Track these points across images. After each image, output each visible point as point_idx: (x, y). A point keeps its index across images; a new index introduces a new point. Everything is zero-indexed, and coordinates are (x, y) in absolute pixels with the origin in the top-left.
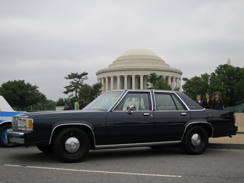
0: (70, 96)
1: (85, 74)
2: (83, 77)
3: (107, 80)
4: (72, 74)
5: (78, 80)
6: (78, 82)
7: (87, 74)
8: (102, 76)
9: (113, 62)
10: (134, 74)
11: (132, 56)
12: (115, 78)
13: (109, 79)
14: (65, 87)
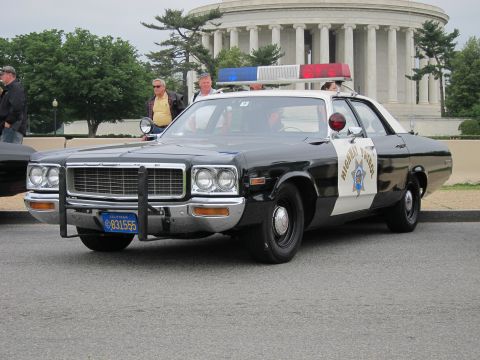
2: (207, 25)
5: (189, 33)
6: (189, 39)
13: (265, 32)
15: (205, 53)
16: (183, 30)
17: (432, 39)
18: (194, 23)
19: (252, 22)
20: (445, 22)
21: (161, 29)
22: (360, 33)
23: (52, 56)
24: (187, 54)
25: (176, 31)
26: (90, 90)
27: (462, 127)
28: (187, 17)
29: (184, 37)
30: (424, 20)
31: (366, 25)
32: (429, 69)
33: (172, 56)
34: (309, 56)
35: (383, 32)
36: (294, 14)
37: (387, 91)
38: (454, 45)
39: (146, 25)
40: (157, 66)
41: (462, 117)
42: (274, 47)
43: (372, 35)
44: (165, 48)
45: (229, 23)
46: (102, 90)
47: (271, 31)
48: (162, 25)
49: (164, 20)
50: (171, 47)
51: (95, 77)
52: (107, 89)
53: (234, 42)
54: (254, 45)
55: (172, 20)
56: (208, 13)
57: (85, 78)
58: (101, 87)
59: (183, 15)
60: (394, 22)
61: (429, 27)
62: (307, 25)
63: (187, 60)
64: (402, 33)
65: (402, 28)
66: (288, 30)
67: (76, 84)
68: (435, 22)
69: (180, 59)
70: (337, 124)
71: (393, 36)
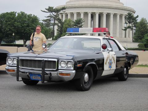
2: (61, 11)
15: (60, 20)
16: (53, 13)
17: (130, 18)
18: (57, 11)
19: (75, 11)
20: (134, 13)
21: (47, 12)
22: (108, 15)
23: (13, 20)
24: (54, 20)
25: (51, 13)
26: (24, 31)
27: (139, 45)
28: (55, 9)
29: (54, 15)
30: (128, 12)
31: (110, 13)
32: (129, 27)
33: (50, 21)
34: (92, 22)
35: (115, 15)
36: (88, 9)
37: (116, 34)
38: (137, 20)
39: (42, 11)
40: (45, 24)
41: (139, 42)
42: (81, 19)
43: (112, 16)
44: (48, 18)
45: (68, 11)
46: (28, 31)
47: (81, 14)
48: (47, 11)
49: (48, 10)
50: (50, 18)
51: (26, 27)
52: (29, 30)
53: (69, 17)
54: (75, 18)
55: (50, 10)
56: (62, 8)
57: (23, 27)
58: (28, 30)
59: (54, 8)
60: (119, 12)
61: (129, 14)
62: (92, 12)
63: (55, 22)
64: (121, 16)
65: (121, 14)
66: (86, 14)
67: (20, 29)
68: (131, 13)
69: (52, 22)
70: (104, 47)
71: (118, 17)
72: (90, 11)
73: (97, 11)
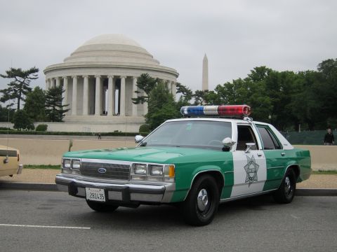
0: (8, 106)
1: (34, 71)
2: (31, 76)
3: (65, 82)
4: (13, 70)
5: (22, 80)
6: (22, 83)
7: (37, 71)
8: (56, 75)
9: (72, 54)
10: (111, 74)
11: (105, 45)
12: (80, 79)
13: (70, 79)
14: (2, 91)
16: (19, 78)
29: (20, 81)
36: (83, 70)
44: (10, 87)
56: (29, 70)
71: (135, 81)
72: (86, 73)
73: (98, 74)
